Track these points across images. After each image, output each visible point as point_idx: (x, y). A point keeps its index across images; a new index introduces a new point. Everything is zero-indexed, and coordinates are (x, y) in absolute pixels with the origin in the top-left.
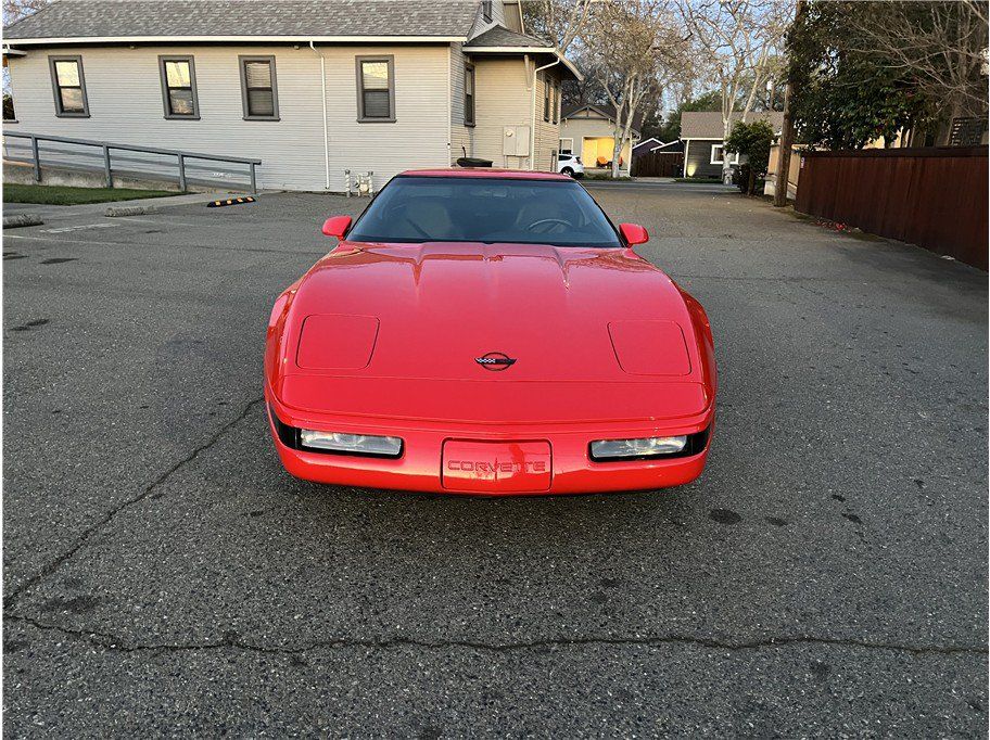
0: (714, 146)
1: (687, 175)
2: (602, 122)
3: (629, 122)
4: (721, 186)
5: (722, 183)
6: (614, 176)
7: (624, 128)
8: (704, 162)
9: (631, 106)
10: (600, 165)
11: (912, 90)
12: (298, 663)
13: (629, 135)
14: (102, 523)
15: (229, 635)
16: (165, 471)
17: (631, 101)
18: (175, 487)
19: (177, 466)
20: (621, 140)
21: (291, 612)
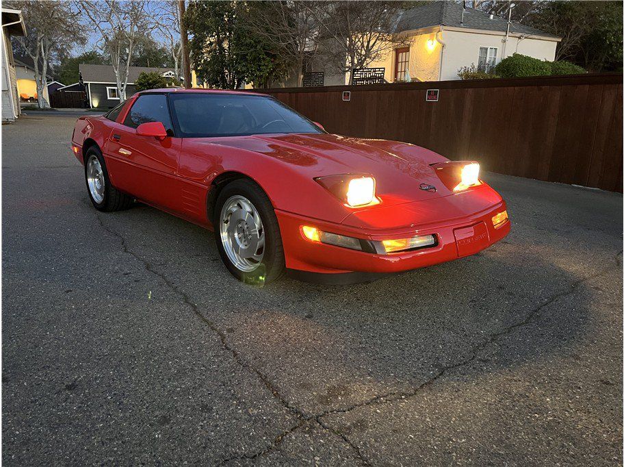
0: (108, 88)
1: (93, 107)
2: (20, 69)
3: (45, 69)
6: (41, 107)
7: (42, 75)
8: (103, 98)
9: (44, 58)
10: (23, 99)
11: (274, 57)
12: (485, 361)
13: (45, 79)
14: (235, 355)
15: (436, 366)
16: (196, 317)
17: (43, 54)
18: (227, 323)
19: (197, 313)
20: (41, 81)
21: (434, 346)
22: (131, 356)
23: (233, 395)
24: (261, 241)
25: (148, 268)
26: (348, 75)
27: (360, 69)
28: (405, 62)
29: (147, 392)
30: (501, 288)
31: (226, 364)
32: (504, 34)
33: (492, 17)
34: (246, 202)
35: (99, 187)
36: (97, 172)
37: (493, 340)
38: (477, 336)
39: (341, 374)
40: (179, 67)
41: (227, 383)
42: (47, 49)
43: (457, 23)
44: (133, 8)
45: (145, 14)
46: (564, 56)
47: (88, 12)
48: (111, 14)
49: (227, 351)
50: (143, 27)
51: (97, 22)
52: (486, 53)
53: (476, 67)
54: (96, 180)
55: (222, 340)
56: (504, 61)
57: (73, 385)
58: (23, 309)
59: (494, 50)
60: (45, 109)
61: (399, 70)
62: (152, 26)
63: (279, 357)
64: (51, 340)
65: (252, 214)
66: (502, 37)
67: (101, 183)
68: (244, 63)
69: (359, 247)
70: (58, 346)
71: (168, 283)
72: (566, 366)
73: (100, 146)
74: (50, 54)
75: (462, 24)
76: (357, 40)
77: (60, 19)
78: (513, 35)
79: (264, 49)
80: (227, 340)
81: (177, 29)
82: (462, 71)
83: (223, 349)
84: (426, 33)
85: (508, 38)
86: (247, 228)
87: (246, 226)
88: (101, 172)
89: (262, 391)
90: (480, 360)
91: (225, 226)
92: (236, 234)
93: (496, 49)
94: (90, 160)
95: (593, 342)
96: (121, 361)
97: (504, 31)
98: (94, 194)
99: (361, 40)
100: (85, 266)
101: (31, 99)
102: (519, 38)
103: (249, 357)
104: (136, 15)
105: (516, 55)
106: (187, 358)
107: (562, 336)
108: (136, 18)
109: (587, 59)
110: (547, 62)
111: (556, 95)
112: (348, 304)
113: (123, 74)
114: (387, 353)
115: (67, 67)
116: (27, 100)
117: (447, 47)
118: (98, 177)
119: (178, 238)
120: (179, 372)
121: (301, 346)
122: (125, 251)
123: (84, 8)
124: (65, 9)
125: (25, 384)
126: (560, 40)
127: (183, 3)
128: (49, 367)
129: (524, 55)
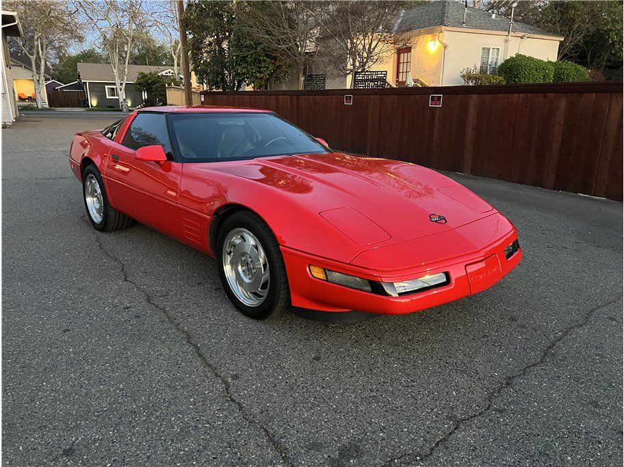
0: (106, 87)
1: (92, 105)
2: (18, 68)
3: (43, 68)
4: (121, 113)
5: (121, 111)
6: (40, 107)
7: (39, 74)
8: (101, 96)
9: (41, 57)
10: (21, 99)
11: (275, 59)
12: (501, 411)
13: (43, 78)
14: (241, 408)
15: (450, 418)
16: (199, 361)
17: (41, 52)
18: (231, 367)
19: (200, 355)
20: (38, 81)
21: (447, 393)
22: (132, 412)
23: (240, 459)
24: (266, 276)
25: (148, 300)
26: (349, 78)
27: (362, 72)
28: (407, 62)
29: (148, 457)
30: (513, 319)
31: (231, 420)
32: (507, 33)
33: (494, 16)
34: (249, 234)
35: (98, 206)
36: (96, 192)
37: (508, 384)
38: (491, 379)
39: (352, 431)
40: (178, 65)
41: (233, 444)
42: (44, 48)
43: (460, 24)
44: (131, 6)
45: (144, 12)
46: (566, 55)
47: (85, 11)
48: (108, 12)
49: (231, 403)
50: (141, 26)
51: (95, 21)
52: (489, 53)
53: (479, 68)
54: (95, 199)
55: (227, 389)
56: (507, 61)
57: (71, 449)
58: (18, 354)
59: (496, 50)
60: (43, 109)
61: (401, 71)
62: (150, 24)
63: (286, 409)
64: (48, 392)
65: (256, 248)
66: (504, 37)
67: (99, 202)
68: (244, 65)
69: (369, 288)
70: (55, 400)
71: (169, 318)
72: (585, 416)
73: (98, 165)
74: (48, 53)
75: (464, 25)
76: (358, 42)
77: (57, 18)
78: (515, 35)
79: (264, 51)
80: (232, 390)
81: (176, 27)
82: (465, 72)
83: (228, 401)
84: (428, 33)
85: (510, 38)
86: (252, 261)
87: (250, 260)
88: (99, 191)
89: (270, 453)
90: (496, 410)
91: (229, 258)
92: (240, 268)
93: (498, 49)
94: (88, 179)
95: (611, 385)
96: (121, 418)
97: (506, 30)
98: (93, 214)
99: (363, 42)
100: (83, 299)
101: (29, 98)
102: (522, 38)
103: (256, 410)
104: (134, 13)
105: (518, 56)
106: (190, 413)
107: (580, 379)
108: (134, 17)
109: (589, 57)
110: (550, 62)
111: (563, 103)
112: (356, 341)
113: (122, 72)
114: (399, 403)
115: (65, 66)
116: (25, 99)
117: (449, 48)
118: (96, 197)
119: (179, 263)
120: (182, 430)
121: (309, 396)
122: (126, 280)
123: (81, 6)
124: (63, 8)
125: (21, 448)
126: (562, 39)
127: (181, 4)
128: (45, 427)
129: (527, 55)
